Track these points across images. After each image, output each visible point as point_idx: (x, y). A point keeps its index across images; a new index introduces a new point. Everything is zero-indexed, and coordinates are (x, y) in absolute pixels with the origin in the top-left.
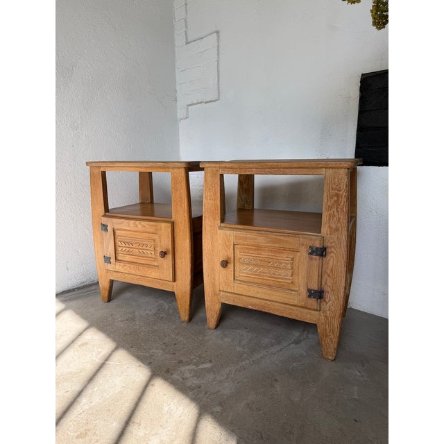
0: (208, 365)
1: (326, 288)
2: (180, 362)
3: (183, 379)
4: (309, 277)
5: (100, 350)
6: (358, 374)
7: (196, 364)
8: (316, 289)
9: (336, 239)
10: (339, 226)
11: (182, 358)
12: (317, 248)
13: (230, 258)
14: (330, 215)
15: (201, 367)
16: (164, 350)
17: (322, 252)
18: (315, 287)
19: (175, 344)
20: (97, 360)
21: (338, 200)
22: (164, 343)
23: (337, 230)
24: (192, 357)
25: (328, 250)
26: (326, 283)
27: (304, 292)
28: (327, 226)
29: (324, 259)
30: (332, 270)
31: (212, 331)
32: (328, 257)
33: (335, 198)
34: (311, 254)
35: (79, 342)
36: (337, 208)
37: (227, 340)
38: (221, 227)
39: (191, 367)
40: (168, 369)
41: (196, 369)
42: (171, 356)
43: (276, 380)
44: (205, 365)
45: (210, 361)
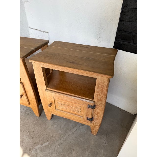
0: (47, 144)
1: (94, 117)
2: (35, 143)
3: (36, 154)
4: (87, 114)
7: (42, 144)
8: (90, 118)
9: (100, 103)
10: (102, 99)
11: (36, 141)
12: (91, 106)
13: (53, 102)
14: (98, 95)
15: (44, 145)
16: (28, 136)
17: (94, 107)
18: (90, 117)
19: (33, 132)
21: (102, 90)
22: (29, 132)
23: (101, 100)
24: (40, 139)
25: (96, 106)
26: (94, 116)
27: (85, 118)
28: (96, 98)
29: (94, 109)
30: (97, 113)
31: (50, 121)
32: (96, 109)
33: (101, 89)
34: (89, 107)
36: (102, 93)
37: (55, 126)
38: (47, 89)
39: (40, 146)
40: (30, 148)
41: (42, 147)
42: (31, 139)
43: (73, 150)
44: (45, 143)
45: (48, 141)
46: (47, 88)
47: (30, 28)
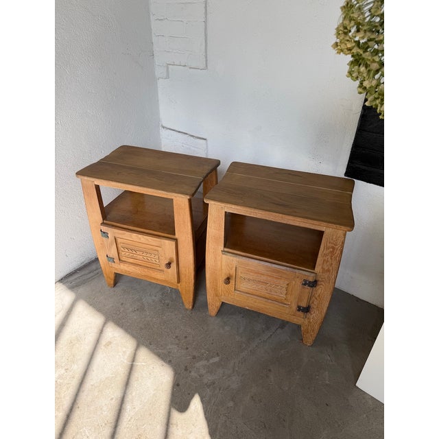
0: (216, 359)
1: (312, 305)
2: (194, 357)
3: (200, 376)
4: (300, 299)
5: (124, 349)
6: (329, 358)
7: (207, 359)
8: (305, 306)
9: (326, 276)
10: (331, 268)
11: (195, 354)
12: (310, 282)
13: (232, 276)
14: (324, 260)
15: (211, 361)
16: (178, 344)
17: (314, 284)
18: (304, 304)
19: (186, 337)
20: (125, 361)
21: (333, 251)
22: (177, 337)
23: (328, 271)
24: (203, 351)
25: (319, 283)
26: (313, 303)
27: (294, 307)
28: (320, 267)
29: (314, 289)
30: (319, 296)
31: (213, 318)
32: (318, 287)
33: (331, 250)
34: (305, 284)
35: (103, 342)
36: (331, 257)
37: (227, 328)
38: (224, 251)
39: (204, 362)
40: (186, 367)
41: (208, 364)
42: (185, 351)
43: (270, 370)
44: (214, 359)
45: (217, 354)
46: (226, 249)
47: (164, 127)
